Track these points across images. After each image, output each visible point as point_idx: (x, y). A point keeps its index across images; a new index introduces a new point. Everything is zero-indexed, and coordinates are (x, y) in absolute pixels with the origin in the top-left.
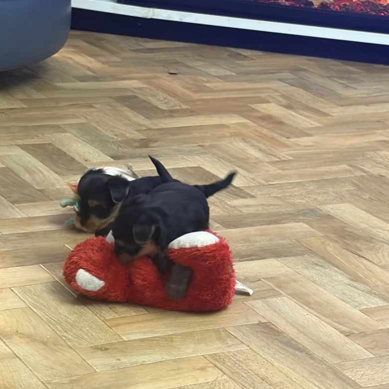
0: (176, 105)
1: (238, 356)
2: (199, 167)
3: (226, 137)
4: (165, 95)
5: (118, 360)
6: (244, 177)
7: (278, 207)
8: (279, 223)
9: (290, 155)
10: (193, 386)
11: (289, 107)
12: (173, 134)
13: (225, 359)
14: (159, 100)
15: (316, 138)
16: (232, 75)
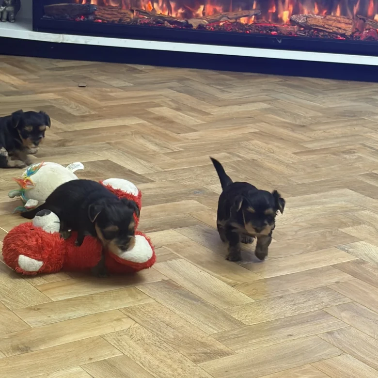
0: (86, 112)
1: (147, 307)
2: (107, 160)
3: (128, 135)
4: (76, 104)
5: (49, 317)
6: (145, 166)
7: (173, 188)
8: (175, 201)
9: (180, 147)
10: (112, 334)
11: (178, 109)
12: (84, 135)
13: (136, 311)
14: (71, 108)
15: (201, 133)
16: (130, 86)
